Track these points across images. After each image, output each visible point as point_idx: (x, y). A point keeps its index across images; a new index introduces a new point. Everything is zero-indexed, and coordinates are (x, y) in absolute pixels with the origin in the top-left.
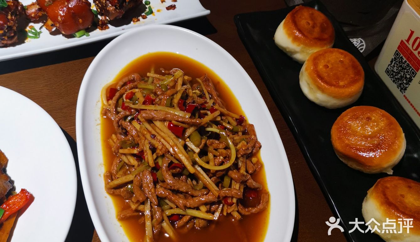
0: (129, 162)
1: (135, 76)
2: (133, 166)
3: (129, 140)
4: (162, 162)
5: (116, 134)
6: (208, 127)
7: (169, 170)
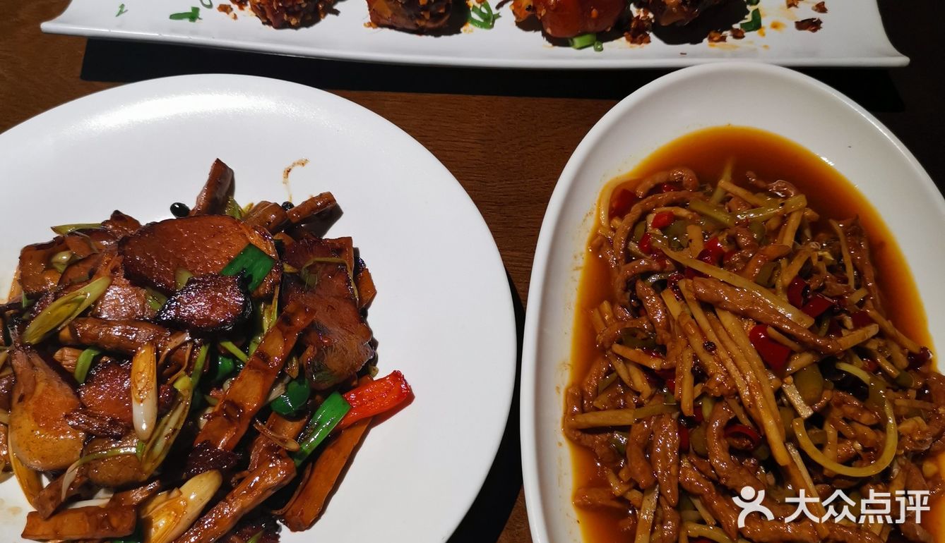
0: (631, 379)
1: (686, 175)
2: (638, 394)
3: (642, 330)
4: (713, 409)
5: (612, 303)
6: (843, 360)
7: (726, 437)
